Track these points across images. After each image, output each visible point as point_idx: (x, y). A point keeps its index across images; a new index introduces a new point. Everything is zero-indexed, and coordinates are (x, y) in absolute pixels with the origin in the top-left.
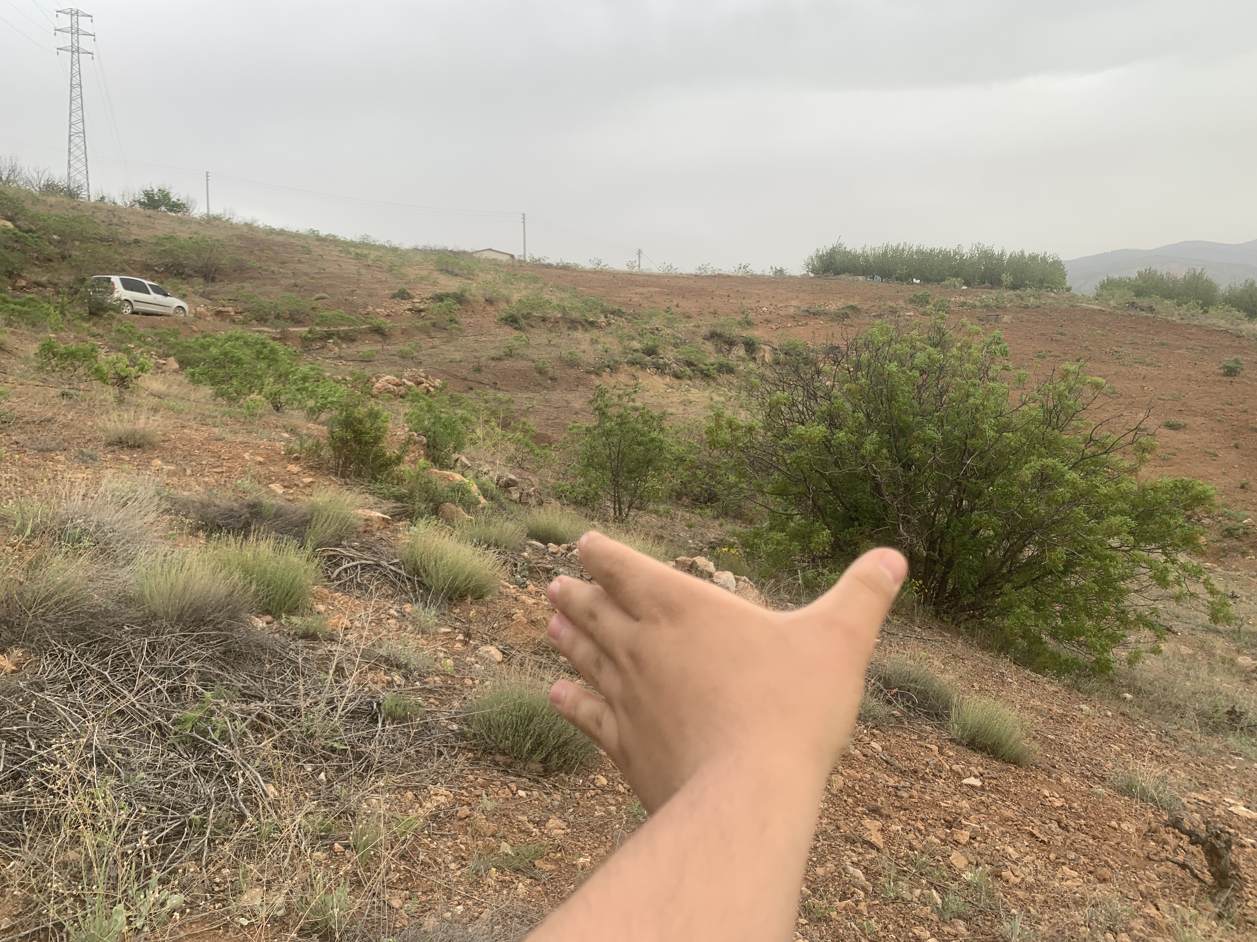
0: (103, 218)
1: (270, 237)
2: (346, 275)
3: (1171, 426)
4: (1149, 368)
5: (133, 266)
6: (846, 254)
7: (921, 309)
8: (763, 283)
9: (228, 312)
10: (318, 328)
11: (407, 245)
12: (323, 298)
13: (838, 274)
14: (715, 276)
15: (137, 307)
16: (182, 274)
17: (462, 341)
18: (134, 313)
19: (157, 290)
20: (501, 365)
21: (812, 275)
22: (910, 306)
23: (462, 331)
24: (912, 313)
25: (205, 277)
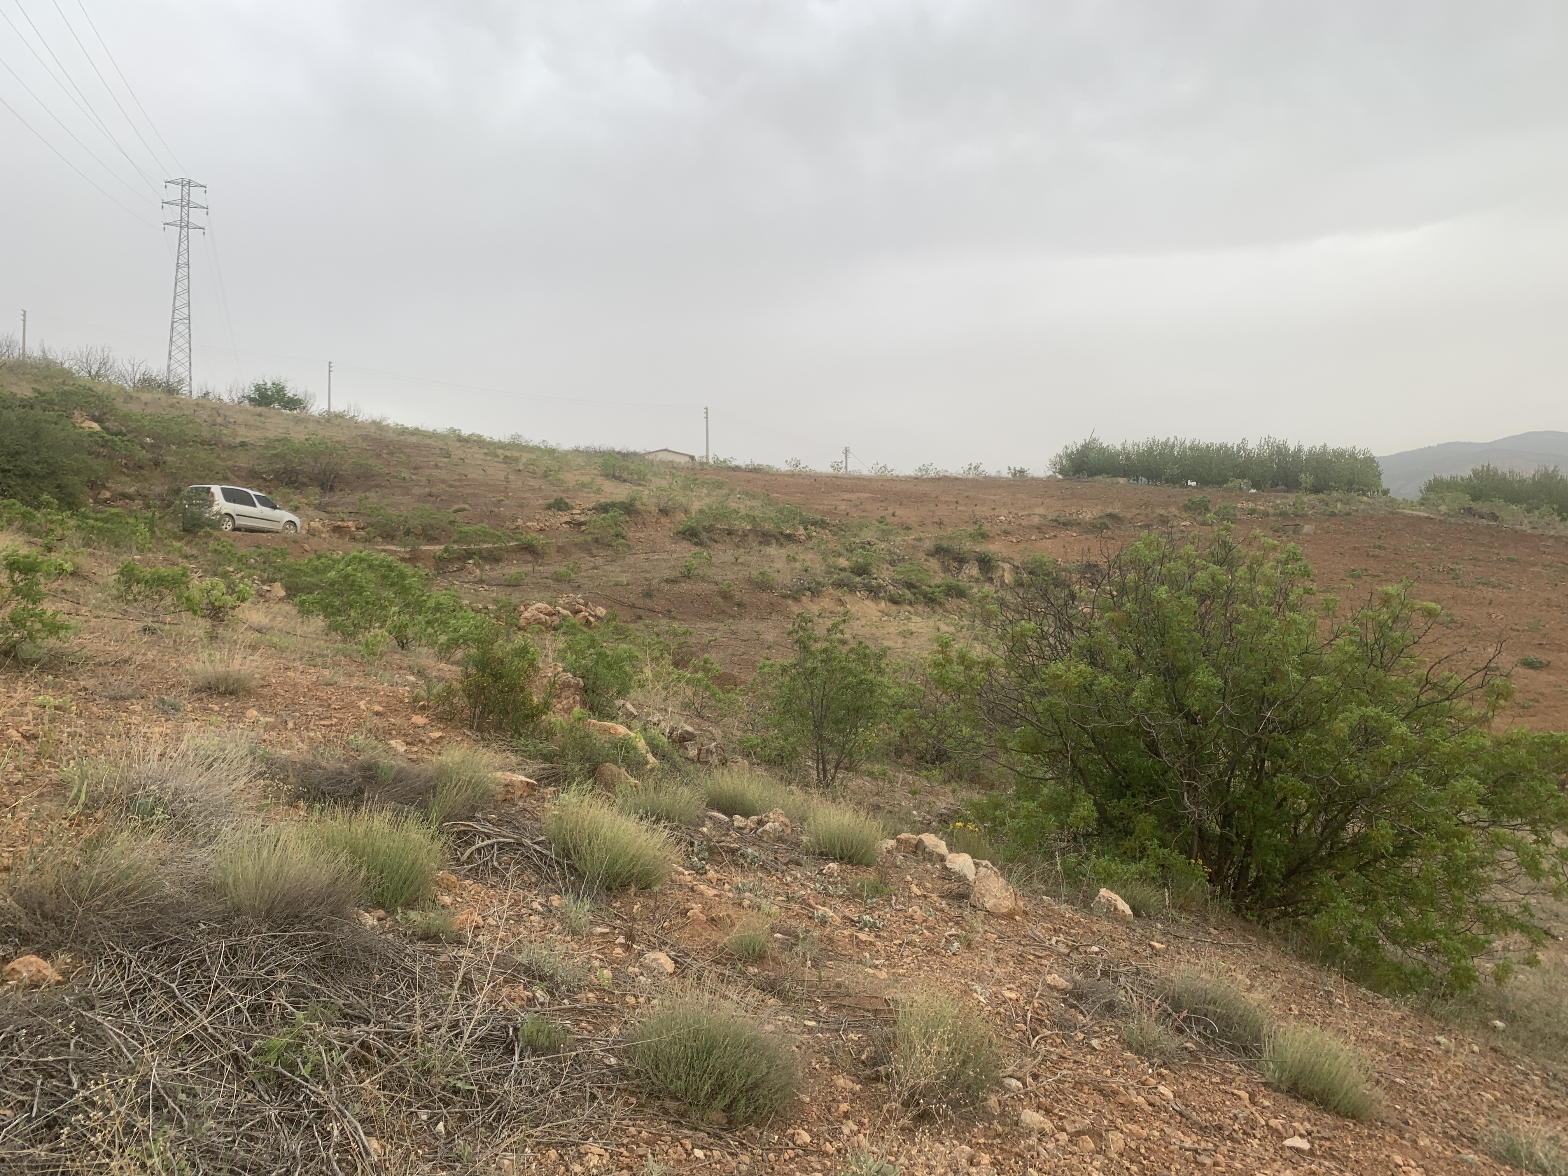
0: (205, 417)
1: (402, 438)
2: (491, 483)
3: (1530, 665)
4: (1496, 591)
5: (238, 473)
6: (1102, 451)
7: (1199, 518)
8: (1000, 486)
9: (348, 527)
10: (456, 547)
11: (566, 445)
12: (463, 510)
13: (1094, 475)
14: (939, 479)
15: (240, 522)
16: (295, 482)
17: (629, 560)
18: (235, 529)
19: (264, 502)
20: (677, 588)
21: (1060, 477)
22: (1184, 515)
23: (628, 546)
24: (1188, 523)
25: (322, 486)
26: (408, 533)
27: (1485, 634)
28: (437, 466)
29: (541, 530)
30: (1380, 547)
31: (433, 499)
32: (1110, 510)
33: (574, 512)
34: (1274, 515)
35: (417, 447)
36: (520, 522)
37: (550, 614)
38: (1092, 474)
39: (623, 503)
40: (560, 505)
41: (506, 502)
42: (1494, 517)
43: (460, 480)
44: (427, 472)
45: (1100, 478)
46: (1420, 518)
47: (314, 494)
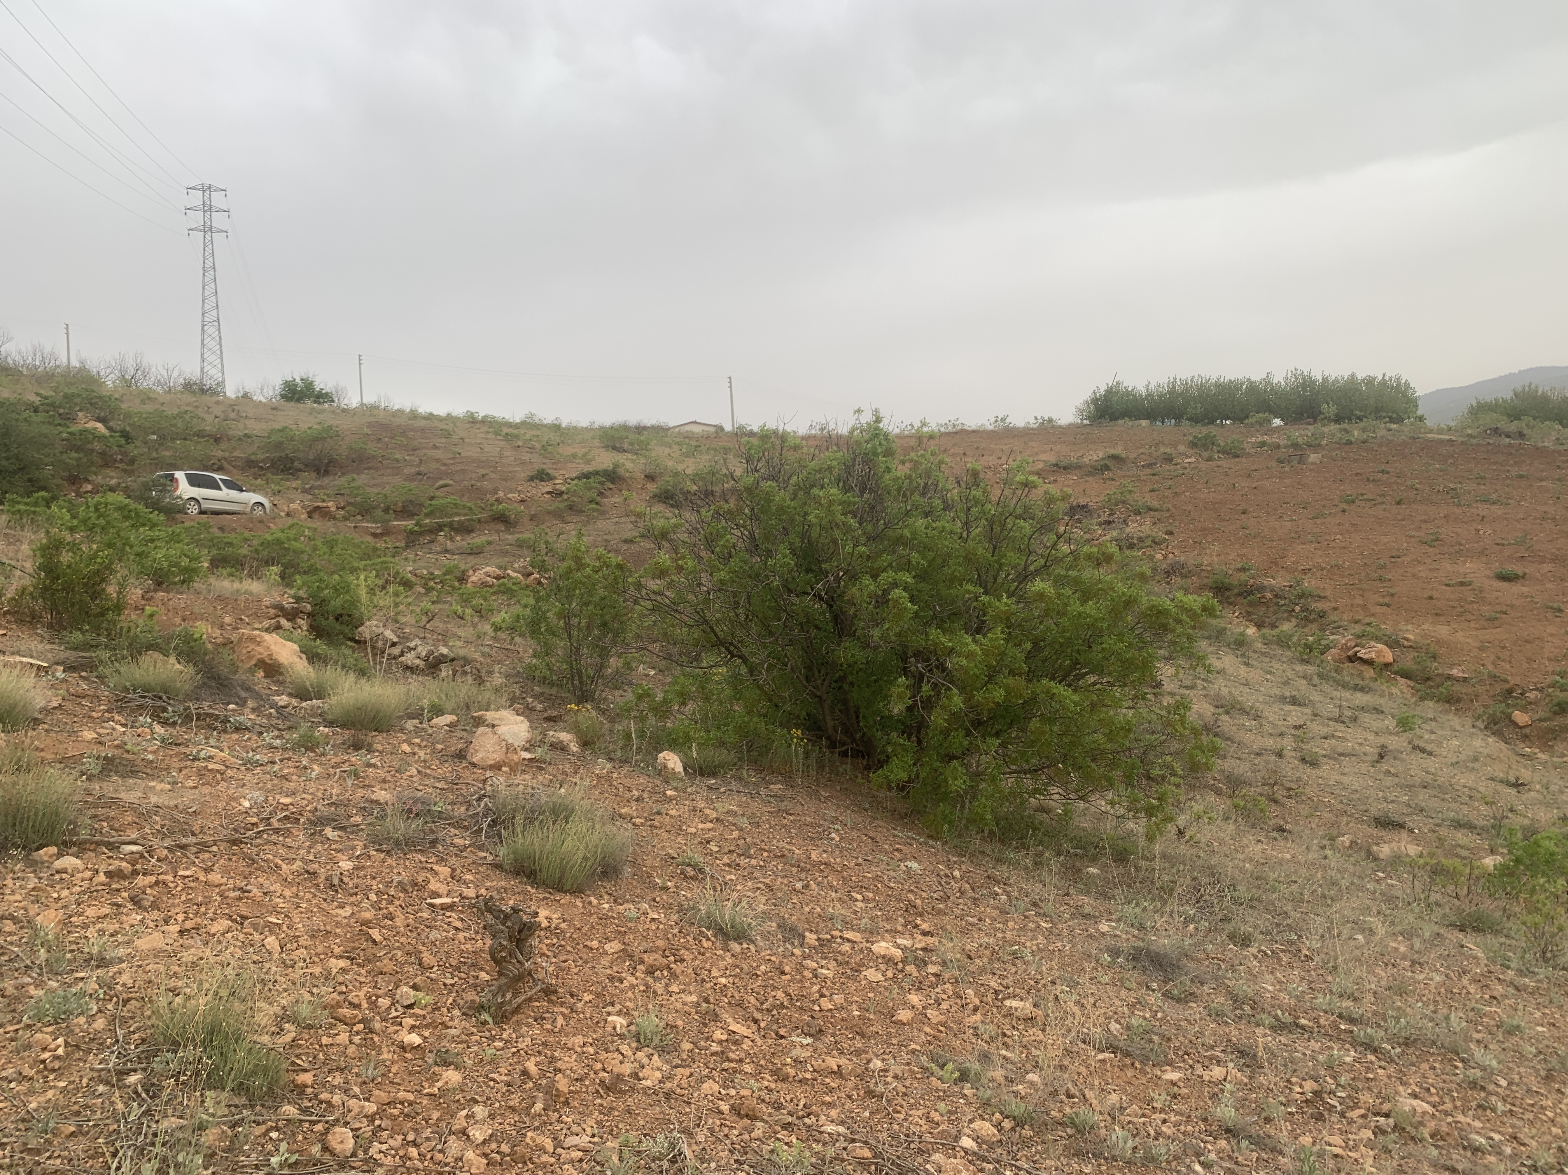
0: (218, 413)
1: (412, 422)
2: (484, 459)
3: (1505, 578)
6: (1126, 394)
7: (1206, 454)
9: (327, 507)
10: (427, 521)
12: (447, 486)
13: (1117, 419)
15: (205, 505)
18: (202, 512)
19: (230, 485)
21: (1087, 422)
22: (1191, 452)
23: (603, 513)
24: (1193, 460)
25: (317, 470)
26: (386, 510)
27: (1468, 550)
28: (435, 447)
29: (523, 501)
30: (1383, 472)
31: (420, 477)
32: (1113, 451)
33: (557, 482)
34: (1285, 447)
35: (423, 430)
36: (501, 494)
37: (498, 578)
38: (1114, 417)
39: (606, 471)
40: (542, 476)
41: (493, 475)
42: (1521, 435)
43: (453, 459)
44: (424, 451)
45: (1120, 422)
46: (1442, 442)
47: (309, 478)
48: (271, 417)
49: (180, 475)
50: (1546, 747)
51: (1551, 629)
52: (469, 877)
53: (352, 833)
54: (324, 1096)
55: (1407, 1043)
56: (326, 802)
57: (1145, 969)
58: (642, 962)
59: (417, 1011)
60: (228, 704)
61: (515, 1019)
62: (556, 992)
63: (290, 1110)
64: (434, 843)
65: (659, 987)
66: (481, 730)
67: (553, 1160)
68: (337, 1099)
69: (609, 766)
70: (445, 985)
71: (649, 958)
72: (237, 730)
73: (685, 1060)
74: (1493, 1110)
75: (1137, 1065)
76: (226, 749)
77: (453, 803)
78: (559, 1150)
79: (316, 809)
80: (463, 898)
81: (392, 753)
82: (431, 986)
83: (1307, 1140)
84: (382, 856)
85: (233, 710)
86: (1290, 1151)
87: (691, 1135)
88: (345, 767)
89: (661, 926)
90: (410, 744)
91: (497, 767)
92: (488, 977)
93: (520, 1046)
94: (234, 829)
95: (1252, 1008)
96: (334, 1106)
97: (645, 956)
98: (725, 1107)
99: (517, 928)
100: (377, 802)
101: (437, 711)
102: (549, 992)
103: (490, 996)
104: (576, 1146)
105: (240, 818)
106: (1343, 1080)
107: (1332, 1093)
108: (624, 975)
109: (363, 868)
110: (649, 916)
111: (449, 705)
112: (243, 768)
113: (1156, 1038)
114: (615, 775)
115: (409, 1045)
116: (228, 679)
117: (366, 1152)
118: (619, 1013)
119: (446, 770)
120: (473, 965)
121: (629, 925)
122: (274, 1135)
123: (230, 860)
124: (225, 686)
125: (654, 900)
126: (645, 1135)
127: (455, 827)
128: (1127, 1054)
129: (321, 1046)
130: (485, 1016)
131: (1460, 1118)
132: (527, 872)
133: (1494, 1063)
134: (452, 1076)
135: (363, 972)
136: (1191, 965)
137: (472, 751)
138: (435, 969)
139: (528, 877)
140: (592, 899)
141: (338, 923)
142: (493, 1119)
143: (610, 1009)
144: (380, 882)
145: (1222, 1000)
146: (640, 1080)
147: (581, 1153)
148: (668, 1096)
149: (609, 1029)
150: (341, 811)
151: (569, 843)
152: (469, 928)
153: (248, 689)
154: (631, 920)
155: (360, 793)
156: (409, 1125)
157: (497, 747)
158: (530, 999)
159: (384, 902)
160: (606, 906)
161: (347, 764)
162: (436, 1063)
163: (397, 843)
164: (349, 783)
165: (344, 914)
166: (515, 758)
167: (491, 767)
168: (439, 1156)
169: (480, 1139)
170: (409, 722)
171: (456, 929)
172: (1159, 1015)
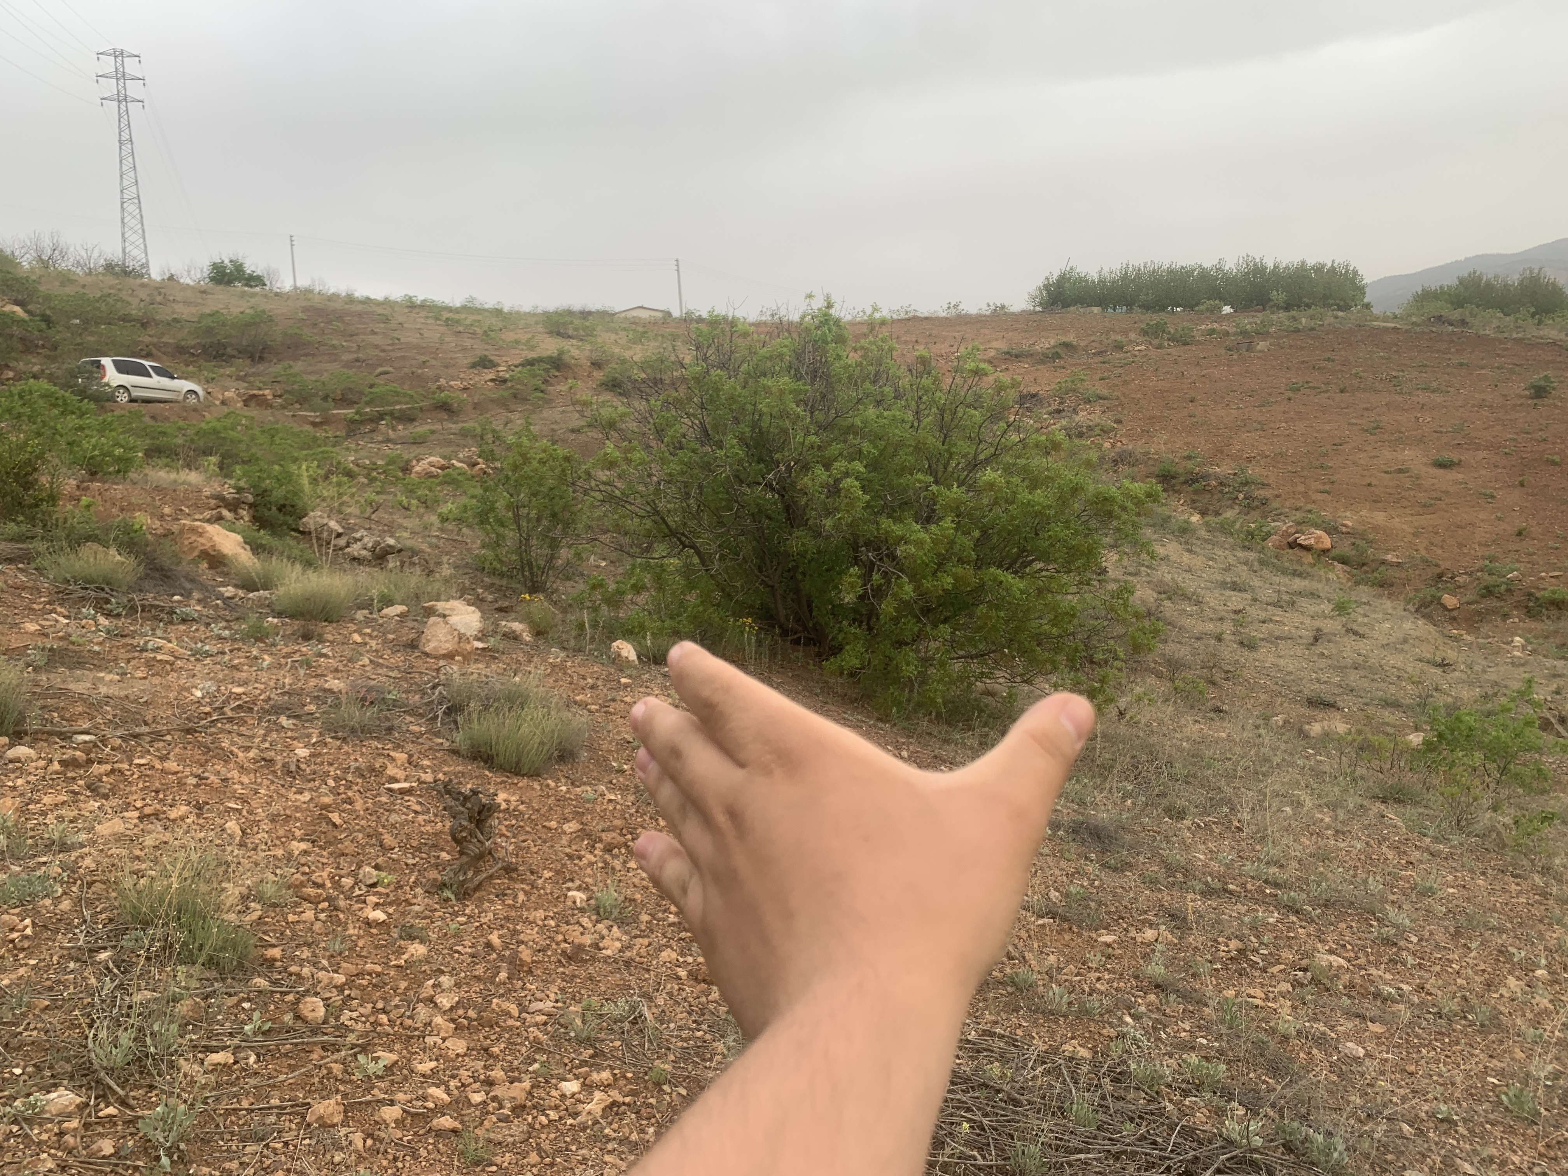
1: (348, 307)
2: (424, 345)
3: (1441, 465)
4: (1433, 395)
5: (163, 350)
6: (1079, 280)
7: (1156, 342)
9: (264, 395)
10: (367, 409)
12: (386, 373)
13: (1069, 306)
15: (136, 393)
18: (131, 401)
19: (160, 372)
22: (1141, 339)
23: (550, 401)
24: (1143, 347)
25: (252, 357)
26: (325, 398)
27: (1407, 437)
28: (373, 333)
29: (465, 389)
30: (1328, 360)
31: (358, 364)
32: (1065, 339)
33: (500, 369)
34: (1234, 335)
35: (360, 315)
36: (443, 381)
37: (443, 468)
38: (1066, 305)
39: (551, 357)
40: (484, 363)
41: (433, 362)
42: (1463, 323)
43: (393, 344)
44: (362, 337)
45: (1072, 308)
46: (1386, 329)
47: (243, 365)
48: (200, 301)
49: (107, 361)
50: (1472, 629)
51: (1482, 516)
52: (426, 762)
53: (307, 721)
54: (293, 969)
55: (1327, 904)
56: (279, 691)
57: (1083, 841)
58: (601, 841)
59: (379, 889)
60: (173, 595)
61: (477, 895)
62: (516, 869)
63: (260, 982)
64: (390, 730)
65: (617, 864)
66: (433, 619)
67: (519, 1024)
68: (306, 971)
69: (563, 655)
70: (407, 864)
71: (607, 837)
72: (184, 621)
73: (644, 931)
74: (1404, 964)
75: (1075, 929)
76: (174, 640)
77: (407, 692)
78: (524, 1015)
79: (269, 698)
80: (421, 782)
81: (343, 643)
82: (392, 866)
83: (1230, 993)
84: (338, 743)
85: (179, 602)
86: (1213, 1003)
87: (650, 999)
88: (297, 657)
89: (618, 807)
90: (361, 634)
91: (450, 656)
92: (448, 857)
93: (483, 920)
94: (187, 719)
95: (1185, 876)
96: (304, 978)
97: (603, 835)
98: (683, 973)
99: (476, 809)
100: (330, 691)
101: (388, 601)
102: (509, 870)
103: (452, 875)
104: (540, 1011)
105: (193, 708)
106: (1266, 939)
107: (1255, 951)
108: (583, 853)
109: (320, 755)
110: (607, 798)
111: (398, 597)
112: (192, 659)
113: (1092, 904)
114: (569, 664)
115: (374, 921)
116: (170, 570)
117: (337, 1019)
118: (579, 889)
119: (398, 659)
120: (434, 846)
121: (587, 806)
122: (246, 1005)
123: (185, 748)
124: (168, 577)
125: (611, 782)
126: (607, 1000)
127: (410, 715)
128: (1065, 919)
129: (287, 923)
130: (447, 893)
131: (1373, 971)
132: (485, 757)
133: (1407, 922)
134: (418, 950)
135: (325, 853)
136: (1128, 837)
137: (424, 641)
138: (396, 850)
139: (486, 762)
140: (550, 782)
141: (297, 807)
142: (459, 988)
143: (570, 884)
144: (336, 769)
145: (1156, 868)
146: (600, 950)
147: (545, 1018)
148: (628, 963)
149: (569, 903)
150: (294, 699)
151: (525, 729)
152: (428, 811)
153: (192, 581)
154: (588, 801)
155: (313, 682)
156: (378, 994)
157: (450, 637)
158: (491, 877)
159: (342, 788)
160: (564, 788)
161: (298, 654)
162: (401, 937)
163: (353, 731)
164: (302, 672)
165: (303, 799)
166: (468, 647)
167: (444, 656)
168: (409, 1022)
169: (448, 1006)
170: (359, 612)
171: (416, 812)
172: (1097, 883)
